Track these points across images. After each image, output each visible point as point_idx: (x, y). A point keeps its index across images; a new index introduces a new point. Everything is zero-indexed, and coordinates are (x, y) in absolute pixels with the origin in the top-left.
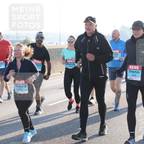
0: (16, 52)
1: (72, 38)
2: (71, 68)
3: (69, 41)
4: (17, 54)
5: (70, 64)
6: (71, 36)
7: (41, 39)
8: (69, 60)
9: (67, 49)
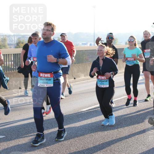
0: (99, 52)
1: (132, 38)
2: (131, 65)
3: (130, 40)
4: (100, 54)
5: (130, 62)
6: (132, 37)
7: (111, 39)
8: (129, 58)
9: (128, 48)
